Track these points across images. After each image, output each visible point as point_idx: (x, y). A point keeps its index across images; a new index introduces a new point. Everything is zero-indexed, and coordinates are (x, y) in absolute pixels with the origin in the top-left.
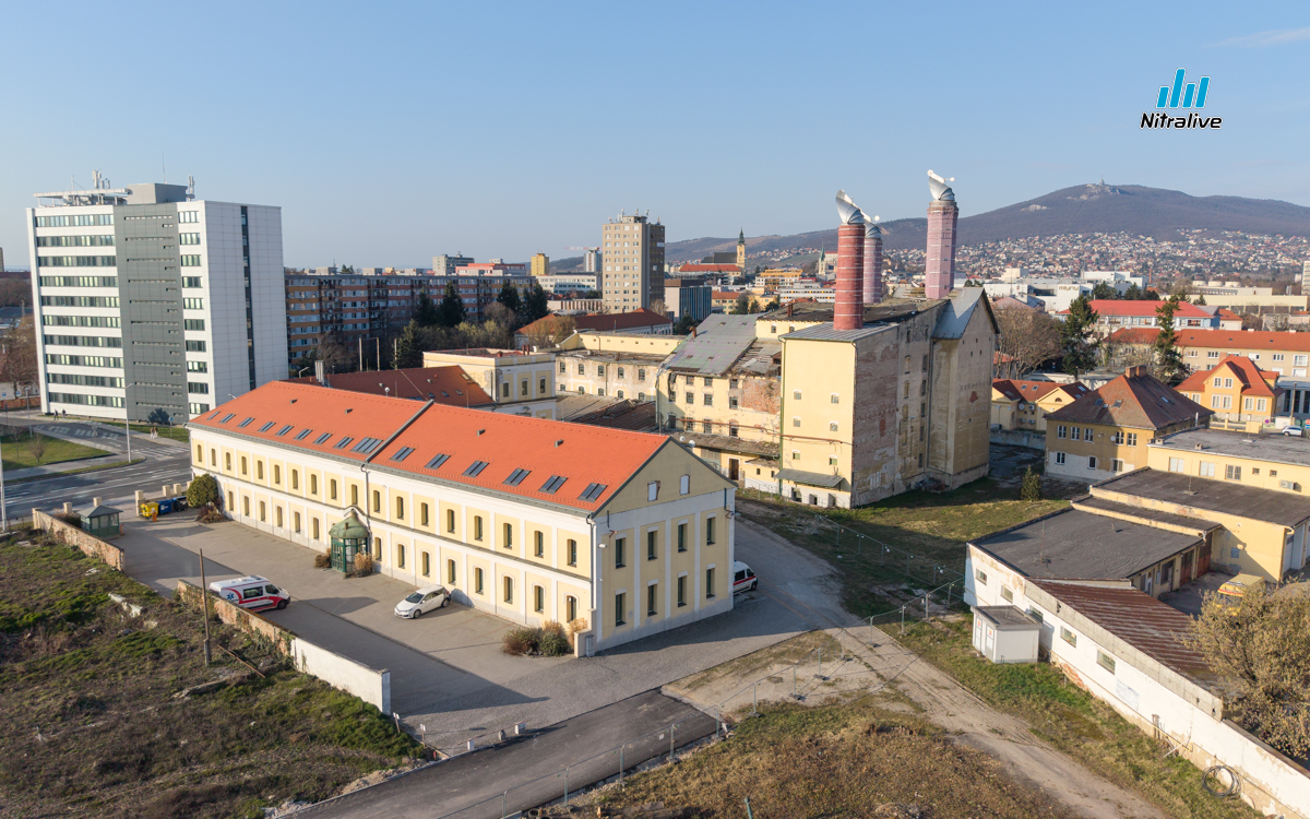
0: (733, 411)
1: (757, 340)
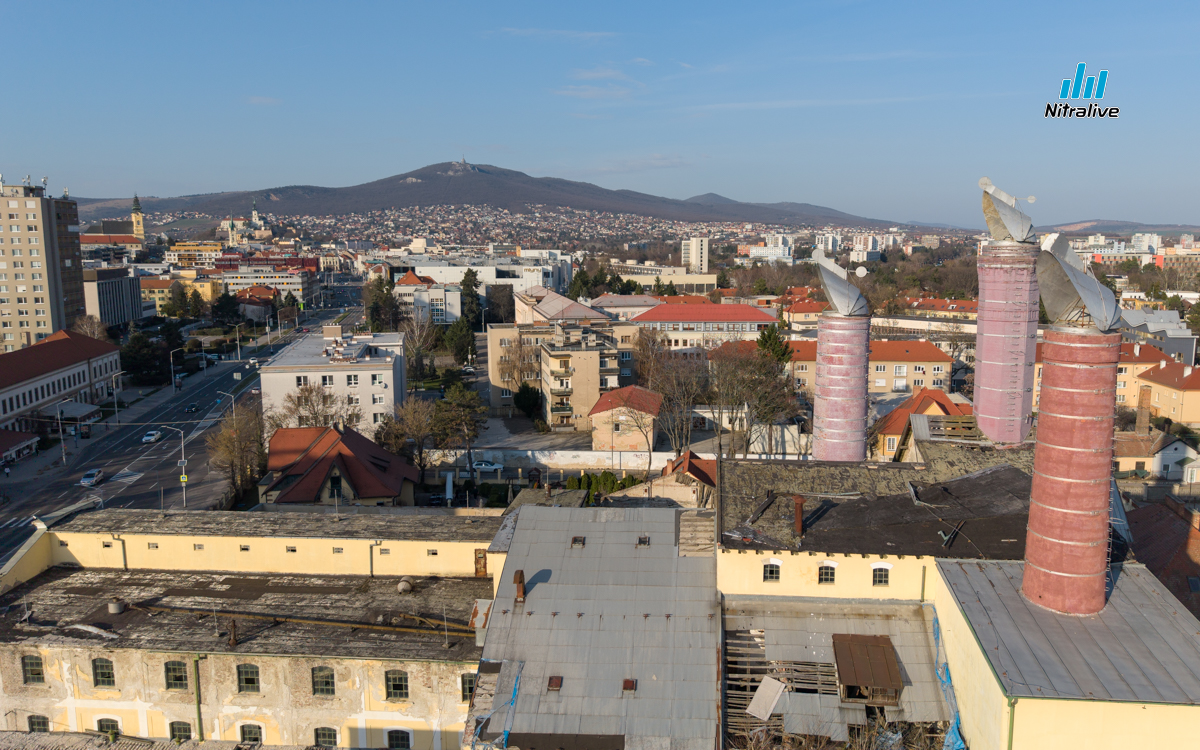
1: (727, 603)
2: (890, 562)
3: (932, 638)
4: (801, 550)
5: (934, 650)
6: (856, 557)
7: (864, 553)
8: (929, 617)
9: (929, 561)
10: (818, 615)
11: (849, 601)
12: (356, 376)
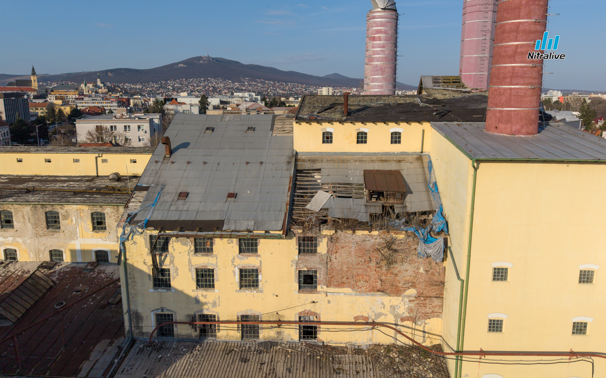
0: (308, 297)
1: (299, 157)
2: (401, 128)
3: (427, 171)
4: (346, 121)
5: (428, 176)
6: (381, 125)
7: (385, 121)
8: (426, 160)
9: (427, 126)
10: (356, 161)
11: (375, 154)
12: (129, 126)
